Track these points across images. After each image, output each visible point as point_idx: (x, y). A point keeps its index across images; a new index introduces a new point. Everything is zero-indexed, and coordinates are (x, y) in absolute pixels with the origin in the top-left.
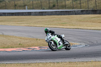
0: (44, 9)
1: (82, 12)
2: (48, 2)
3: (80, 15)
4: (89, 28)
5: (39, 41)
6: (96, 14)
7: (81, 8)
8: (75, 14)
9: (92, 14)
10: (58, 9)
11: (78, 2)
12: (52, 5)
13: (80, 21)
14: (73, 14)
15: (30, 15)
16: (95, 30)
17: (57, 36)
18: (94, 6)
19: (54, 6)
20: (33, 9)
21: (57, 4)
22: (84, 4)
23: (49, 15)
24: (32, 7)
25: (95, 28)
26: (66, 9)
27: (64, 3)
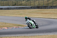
0: (10, 6)
1: (31, 8)
2: (12, 2)
3: (30, 10)
4: (35, 17)
5: (7, 24)
6: (39, 9)
7: (31, 6)
8: (28, 9)
9: (37, 9)
10: (18, 6)
11: (29, 2)
12: (14, 4)
13: (30, 13)
14: (26, 9)
15: (2, 9)
16: (39, 18)
17: (32, 21)
18: (38, 4)
19: (15, 4)
20: (4, 6)
21: (17, 3)
22: (33, 3)
23: (12, 9)
24: (3, 5)
25: (39, 17)
26: (22, 6)
27: (21, 3)
